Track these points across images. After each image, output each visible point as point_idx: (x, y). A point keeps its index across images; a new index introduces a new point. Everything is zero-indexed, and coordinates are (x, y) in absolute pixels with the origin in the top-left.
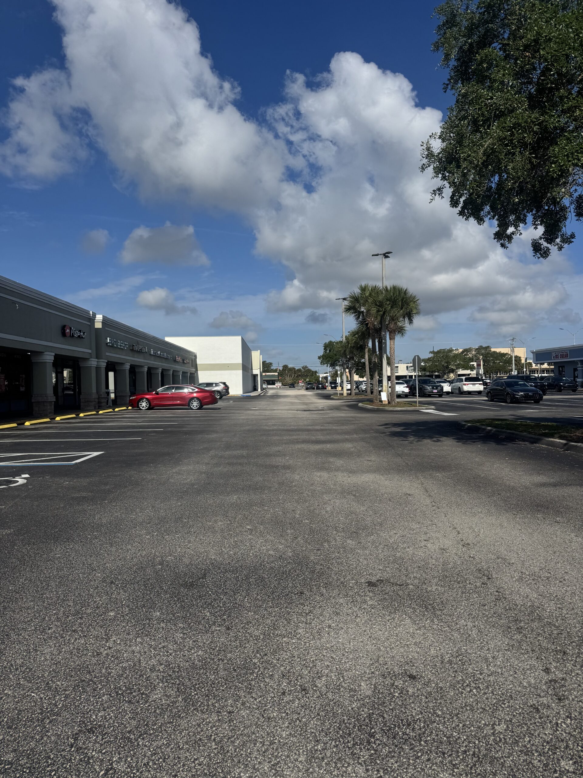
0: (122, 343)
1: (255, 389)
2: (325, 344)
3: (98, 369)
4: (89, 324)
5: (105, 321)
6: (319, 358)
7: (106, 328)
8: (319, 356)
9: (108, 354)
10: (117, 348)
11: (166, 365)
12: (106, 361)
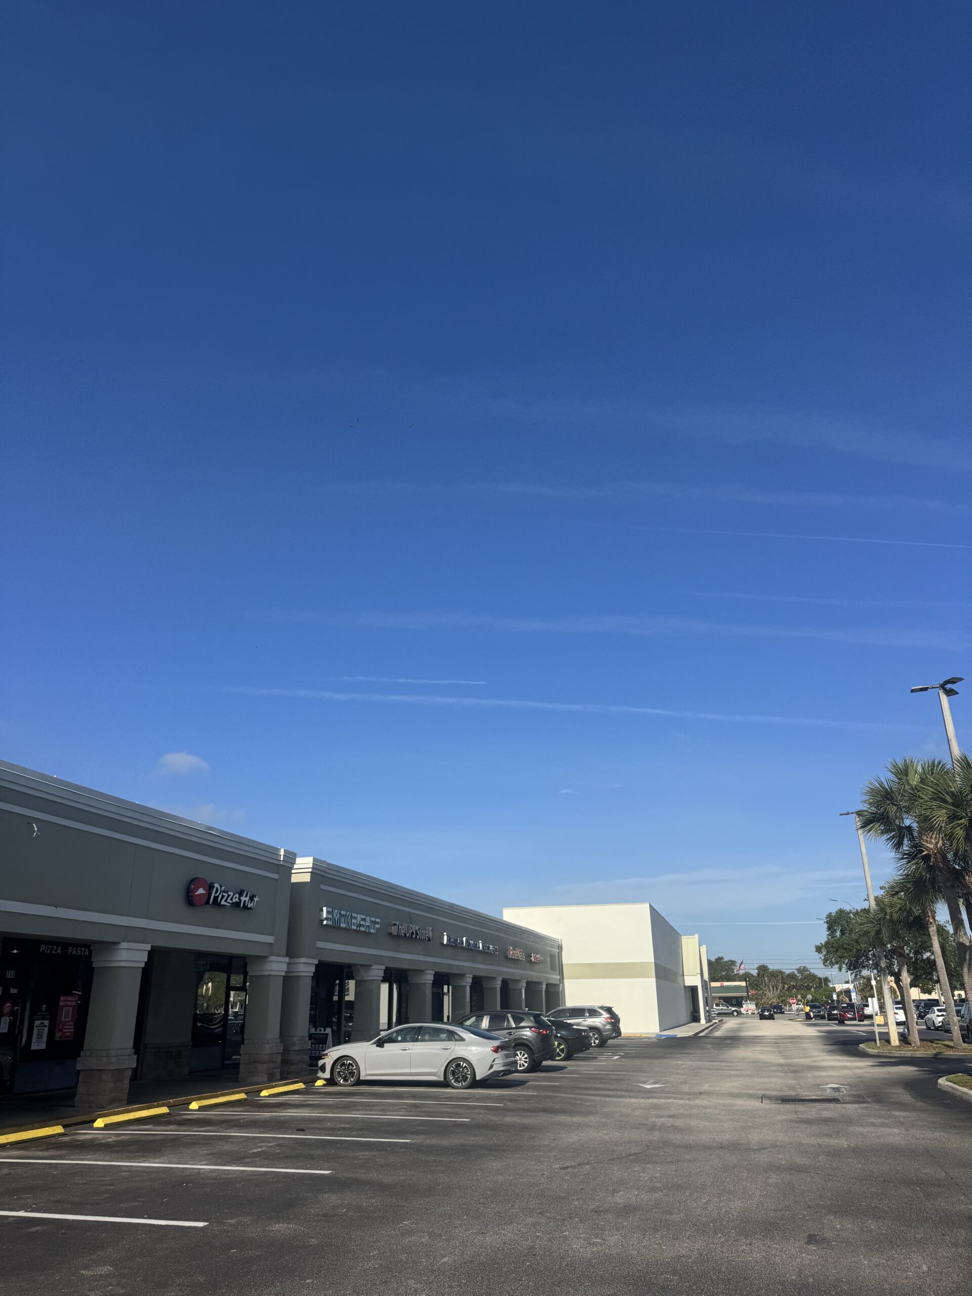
0: (362, 920)
1: (695, 1018)
2: (829, 916)
3: (289, 980)
4: (276, 876)
5: (320, 872)
6: (819, 949)
7: (323, 887)
8: (818, 944)
9: (320, 944)
10: (345, 929)
11: (482, 968)
12: (316, 962)
